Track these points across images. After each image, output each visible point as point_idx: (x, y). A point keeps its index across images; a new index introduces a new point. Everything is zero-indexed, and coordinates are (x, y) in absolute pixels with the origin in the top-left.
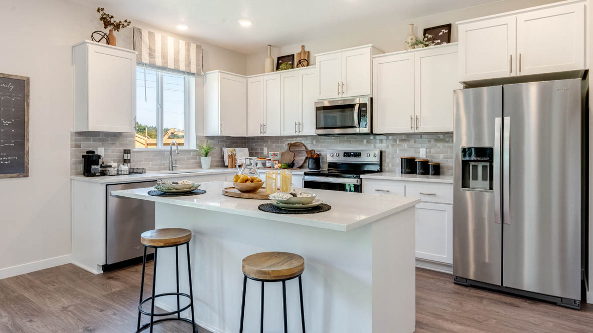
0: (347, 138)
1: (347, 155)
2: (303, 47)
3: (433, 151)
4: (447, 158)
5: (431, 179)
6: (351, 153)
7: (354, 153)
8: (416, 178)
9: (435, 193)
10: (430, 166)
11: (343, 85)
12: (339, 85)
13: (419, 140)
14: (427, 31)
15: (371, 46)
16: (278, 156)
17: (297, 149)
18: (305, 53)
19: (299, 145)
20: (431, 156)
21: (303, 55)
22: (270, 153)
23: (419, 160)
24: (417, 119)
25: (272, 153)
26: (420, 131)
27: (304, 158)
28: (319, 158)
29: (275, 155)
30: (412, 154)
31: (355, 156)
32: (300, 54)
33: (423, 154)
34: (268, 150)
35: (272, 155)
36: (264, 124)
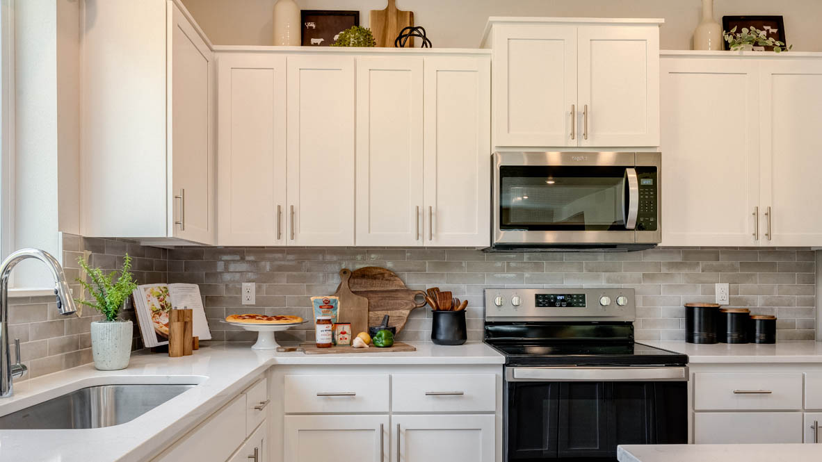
0: (529, 259)
1: (544, 300)
3: (742, 287)
4: (772, 304)
5: (757, 353)
6: (556, 296)
7: (566, 296)
10: (758, 323)
11: (585, 113)
12: (573, 113)
13: (715, 263)
14: (730, 23)
15: (660, 25)
16: (337, 308)
17: (377, 286)
18: (400, 14)
19: (383, 274)
20: (739, 301)
21: (393, 20)
22: (316, 301)
23: (731, 310)
24: (768, 214)
25: (320, 298)
26: (773, 244)
27: (407, 312)
28: (462, 312)
29: (328, 305)
30: (698, 298)
31: (569, 305)
32: (382, 16)
33: (721, 295)
34: (258, 290)
35: (321, 307)
36: (292, 207)
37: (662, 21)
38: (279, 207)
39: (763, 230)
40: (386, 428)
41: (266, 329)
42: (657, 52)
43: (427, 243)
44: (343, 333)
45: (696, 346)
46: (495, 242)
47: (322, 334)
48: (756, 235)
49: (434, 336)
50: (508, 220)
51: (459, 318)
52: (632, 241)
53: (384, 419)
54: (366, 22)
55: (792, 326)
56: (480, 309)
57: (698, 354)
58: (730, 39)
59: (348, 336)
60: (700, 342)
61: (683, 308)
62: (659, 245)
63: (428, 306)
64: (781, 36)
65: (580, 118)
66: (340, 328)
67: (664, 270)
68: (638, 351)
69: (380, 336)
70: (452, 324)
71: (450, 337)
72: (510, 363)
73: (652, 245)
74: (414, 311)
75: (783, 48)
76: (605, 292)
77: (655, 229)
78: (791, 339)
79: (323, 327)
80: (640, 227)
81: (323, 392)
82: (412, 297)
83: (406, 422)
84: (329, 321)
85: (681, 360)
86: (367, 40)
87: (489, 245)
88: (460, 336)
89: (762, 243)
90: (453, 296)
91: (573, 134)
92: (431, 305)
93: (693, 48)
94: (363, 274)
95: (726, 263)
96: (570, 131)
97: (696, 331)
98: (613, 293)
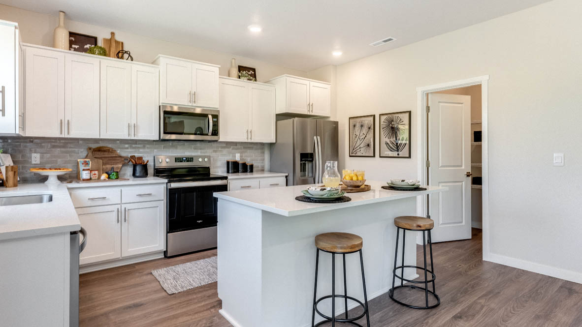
0: (172, 144)
1: (178, 160)
2: (113, 34)
3: (244, 155)
4: (252, 160)
5: (248, 175)
6: (183, 158)
7: (186, 158)
8: (239, 175)
9: (249, 185)
11: (195, 94)
12: (190, 94)
13: (236, 147)
14: (241, 68)
15: (219, 68)
16: (89, 164)
17: (106, 155)
18: (117, 42)
19: (109, 150)
20: (243, 159)
21: (114, 44)
22: (80, 161)
23: (240, 162)
24: (251, 132)
25: (82, 160)
26: (252, 141)
27: (121, 165)
28: (146, 165)
29: (86, 163)
30: (230, 158)
31: (188, 161)
32: (109, 42)
33: (238, 158)
34: (41, 158)
35: (83, 164)
36: (68, 121)
37: (220, 66)
38: (61, 120)
39: (249, 137)
40: (119, 210)
41: (53, 174)
42: (218, 76)
43: (133, 138)
44: (95, 174)
45: (230, 174)
46: (161, 138)
47: (85, 175)
48: (248, 138)
49: (134, 175)
50: (166, 130)
51: (145, 167)
52: (210, 139)
53: (119, 206)
54: (100, 43)
55: (258, 167)
56: (153, 164)
57: (231, 176)
58: (240, 74)
59: (97, 176)
60: (231, 173)
61: (226, 162)
62: (219, 141)
63: (131, 163)
64: (254, 76)
65: (193, 96)
66: (93, 172)
67: (220, 149)
68: (211, 176)
69: (113, 175)
70: (142, 169)
71: (141, 174)
72: (170, 182)
73: (216, 141)
74: (124, 165)
75: (256, 80)
76: (200, 157)
77: (217, 135)
78: (258, 171)
79: (87, 172)
80: (213, 134)
81: (91, 198)
82: (123, 159)
83: (128, 207)
84: (89, 169)
85: (226, 178)
86: (104, 53)
87: (158, 139)
88: (145, 174)
89: (249, 141)
90: (143, 159)
91: (190, 101)
92: (133, 162)
93: (229, 76)
94: (99, 150)
95: (240, 147)
96: (189, 100)
97: (230, 169)
98: (203, 157)
